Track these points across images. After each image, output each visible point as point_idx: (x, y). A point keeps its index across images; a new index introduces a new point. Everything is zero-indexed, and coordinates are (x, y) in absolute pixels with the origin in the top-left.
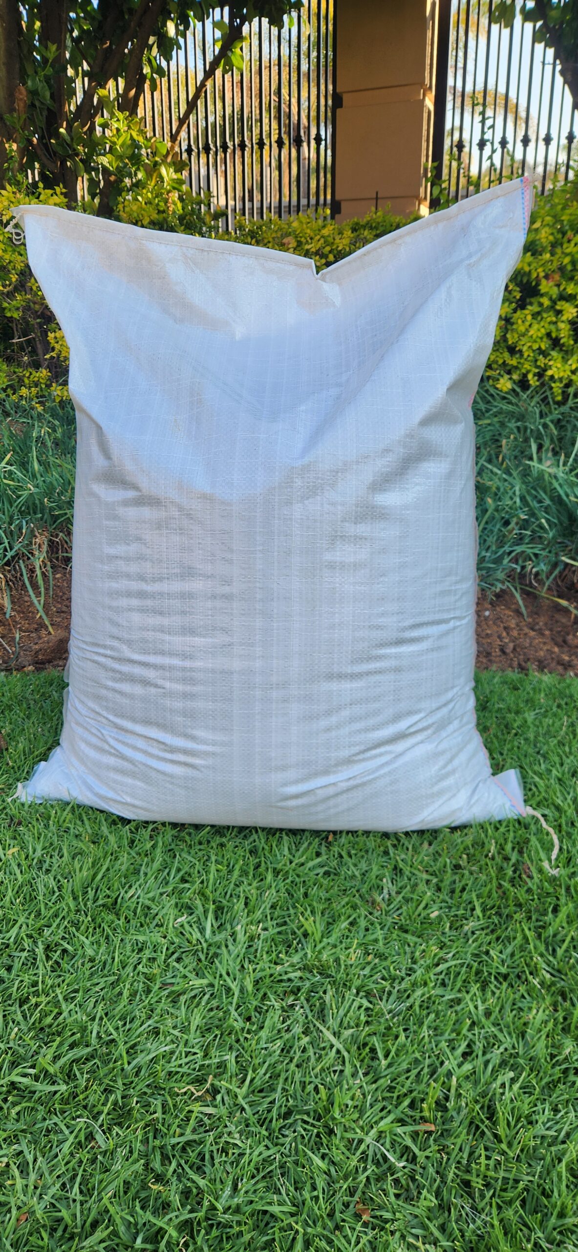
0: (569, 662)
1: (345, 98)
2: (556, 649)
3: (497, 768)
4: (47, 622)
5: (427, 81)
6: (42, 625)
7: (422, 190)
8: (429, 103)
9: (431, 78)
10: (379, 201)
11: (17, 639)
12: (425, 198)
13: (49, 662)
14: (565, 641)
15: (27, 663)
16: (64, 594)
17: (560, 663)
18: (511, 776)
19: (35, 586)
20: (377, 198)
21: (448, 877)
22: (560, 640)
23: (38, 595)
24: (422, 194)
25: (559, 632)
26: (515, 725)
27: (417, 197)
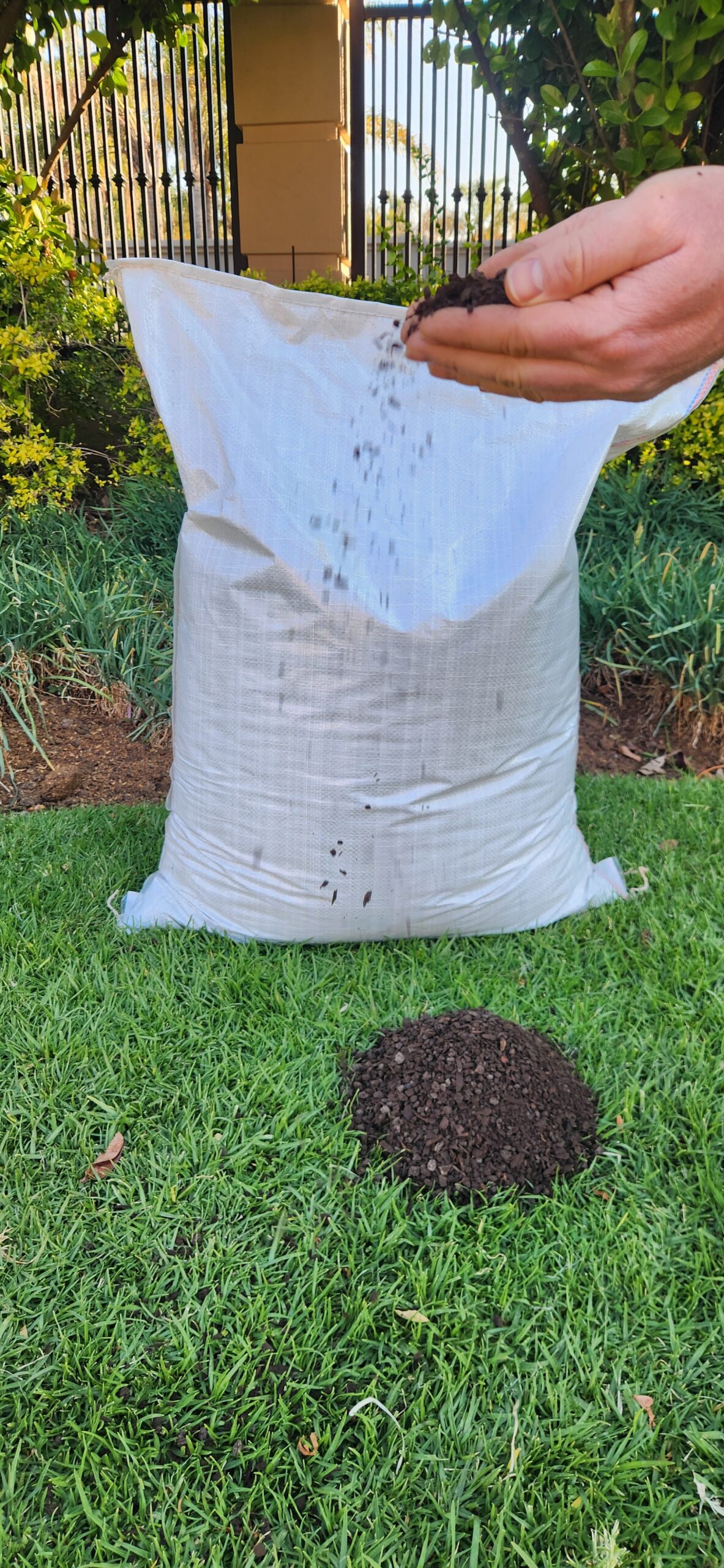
0: (608, 764)
1: (247, 133)
2: (593, 753)
3: (594, 858)
4: (44, 756)
5: (342, 119)
6: (37, 759)
7: (343, 246)
8: (346, 146)
9: (346, 115)
10: (296, 257)
11: (12, 777)
12: (347, 256)
13: (62, 799)
14: (599, 745)
15: (32, 802)
16: (54, 723)
17: (600, 766)
18: (610, 863)
19: (24, 716)
20: (293, 254)
21: (578, 951)
22: (595, 743)
23: (29, 726)
24: (344, 252)
25: (592, 736)
26: (591, 819)
27: (338, 254)
